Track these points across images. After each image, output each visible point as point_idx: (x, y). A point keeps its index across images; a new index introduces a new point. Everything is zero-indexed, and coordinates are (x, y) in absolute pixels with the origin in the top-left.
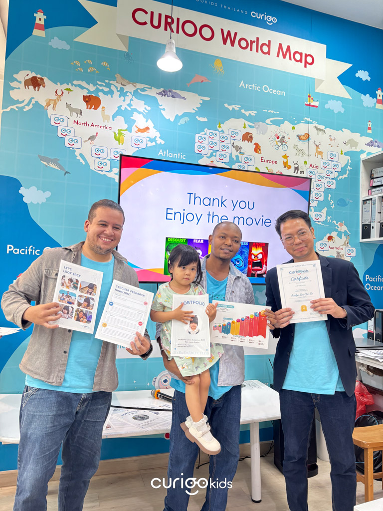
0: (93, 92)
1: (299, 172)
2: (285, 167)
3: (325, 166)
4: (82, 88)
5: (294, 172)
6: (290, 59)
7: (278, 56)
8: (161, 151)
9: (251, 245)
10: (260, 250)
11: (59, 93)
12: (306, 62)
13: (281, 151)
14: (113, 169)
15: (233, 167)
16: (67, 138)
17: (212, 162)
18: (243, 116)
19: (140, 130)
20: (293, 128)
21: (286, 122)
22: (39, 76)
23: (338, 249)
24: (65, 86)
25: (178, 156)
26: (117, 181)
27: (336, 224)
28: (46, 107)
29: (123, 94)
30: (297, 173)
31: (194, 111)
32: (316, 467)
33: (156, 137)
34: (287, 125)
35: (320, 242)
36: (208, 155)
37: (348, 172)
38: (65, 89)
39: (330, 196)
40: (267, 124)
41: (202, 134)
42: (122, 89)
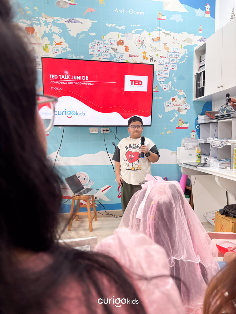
1: (153, 61)
2: (144, 59)
3: (170, 56)
4: (24, 23)
5: (150, 62)
8: (70, 55)
13: (142, 49)
15: (112, 61)
17: (100, 59)
18: (117, 30)
19: (57, 44)
20: (149, 34)
21: (145, 31)
23: (179, 105)
25: (79, 57)
27: (177, 91)
29: (46, 24)
30: (152, 62)
31: (88, 30)
33: (66, 47)
34: (145, 33)
35: (167, 102)
36: (97, 55)
37: (185, 59)
39: (173, 74)
40: (133, 34)
41: (93, 43)
42: (46, 21)
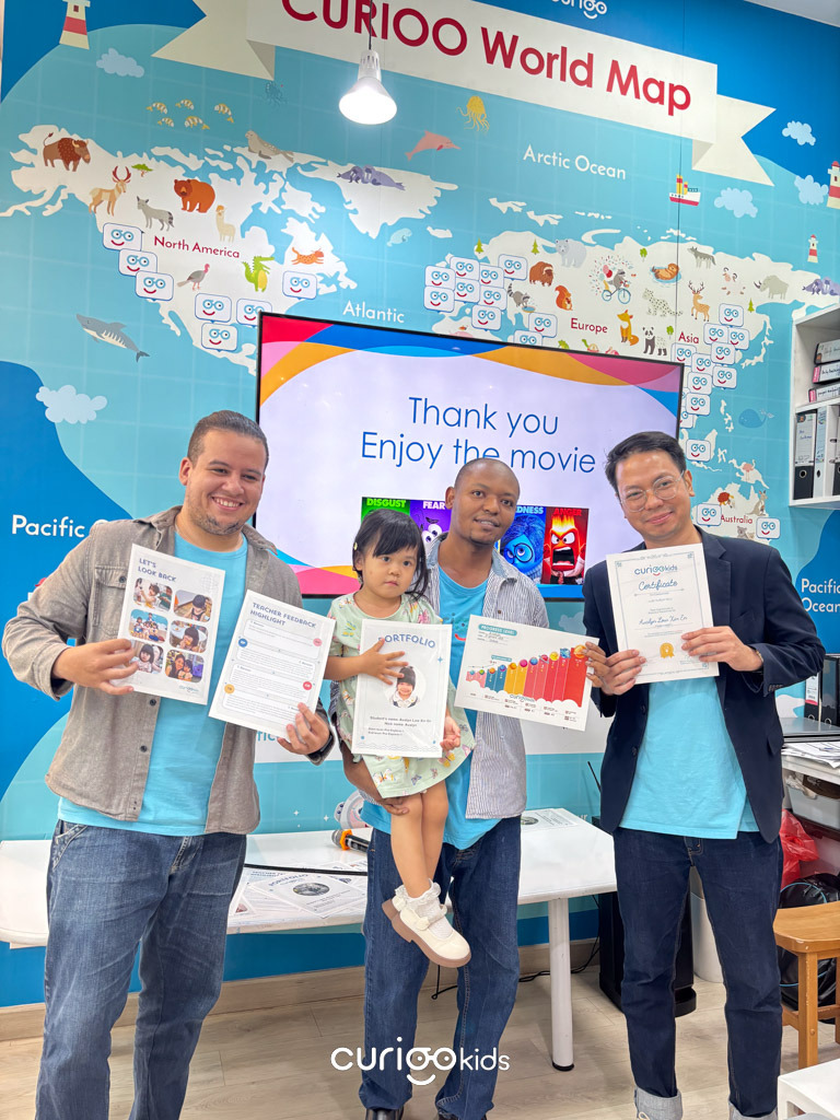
0: (196, 173)
1: (656, 351)
2: (624, 340)
3: (714, 338)
4: (172, 163)
5: (645, 352)
6: (637, 96)
7: (610, 88)
8: (349, 304)
9: (550, 514)
10: (570, 525)
11: (122, 175)
12: (672, 103)
13: (616, 305)
14: (243, 346)
15: (510, 340)
16: (140, 277)
17: (463, 328)
18: (532, 227)
19: (302, 259)
20: (644, 253)
21: (627, 239)
22: (76, 137)
23: (742, 521)
24: (134, 159)
25: (387, 315)
26: (253, 372)
27: (736, 466)
28: (93, 207)
29: (263, 176)
30: (651, 353)
31: (423, 216)
32: (692, 994)
33: (337, 274)
34: (630, 246)
35: (701, 507)
36: (455, 314)
37: (763, 351)
38: (135, 167)
39: (724, 403)
40: (586, 244)
41: (440, 267)
42: (261, 166)
